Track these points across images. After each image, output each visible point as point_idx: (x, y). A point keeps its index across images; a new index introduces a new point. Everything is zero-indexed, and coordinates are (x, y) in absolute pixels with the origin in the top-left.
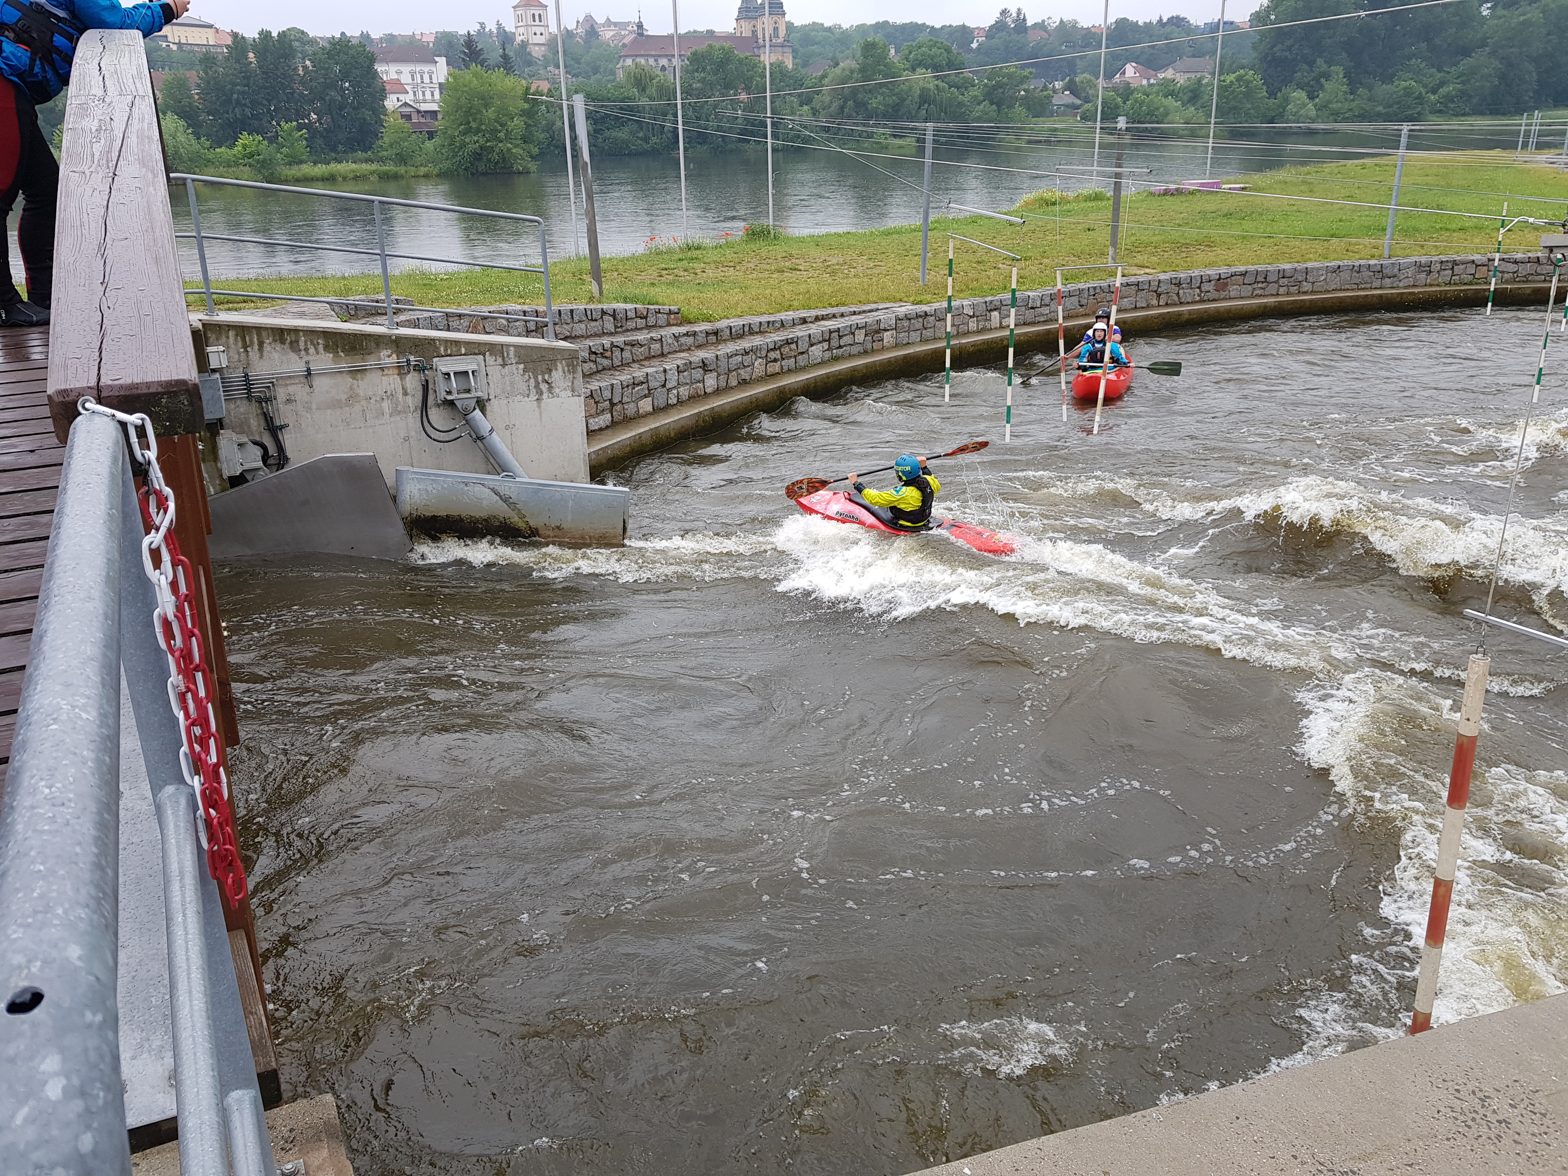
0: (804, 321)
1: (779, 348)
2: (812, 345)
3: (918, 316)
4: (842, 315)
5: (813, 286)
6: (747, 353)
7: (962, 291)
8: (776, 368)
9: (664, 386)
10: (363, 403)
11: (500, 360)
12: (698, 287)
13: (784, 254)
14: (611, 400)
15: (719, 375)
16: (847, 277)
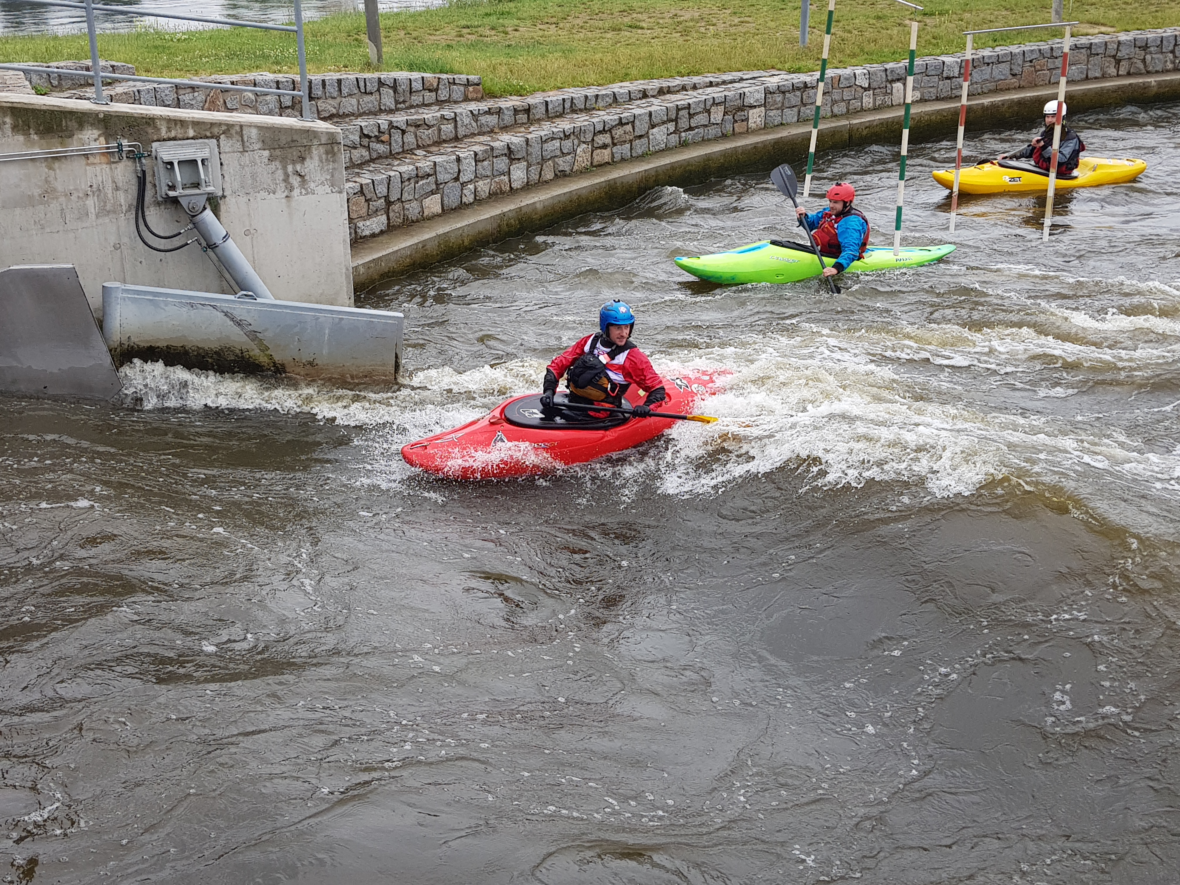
0: (645, 95)
1: (610, 130)
2: (653, 126)
3: (795, 88)
4: (695, 87)
5: (657, 48)
6: (567, 137)
7: (854, 55)
8: (605, 155)
9: (457, 179)
10: (62, 199)
11: (238, 146)
12: (507, 51)
13: (623, 7)
14: (386, 197)
15: (529, 166)
16: (704, 36)
